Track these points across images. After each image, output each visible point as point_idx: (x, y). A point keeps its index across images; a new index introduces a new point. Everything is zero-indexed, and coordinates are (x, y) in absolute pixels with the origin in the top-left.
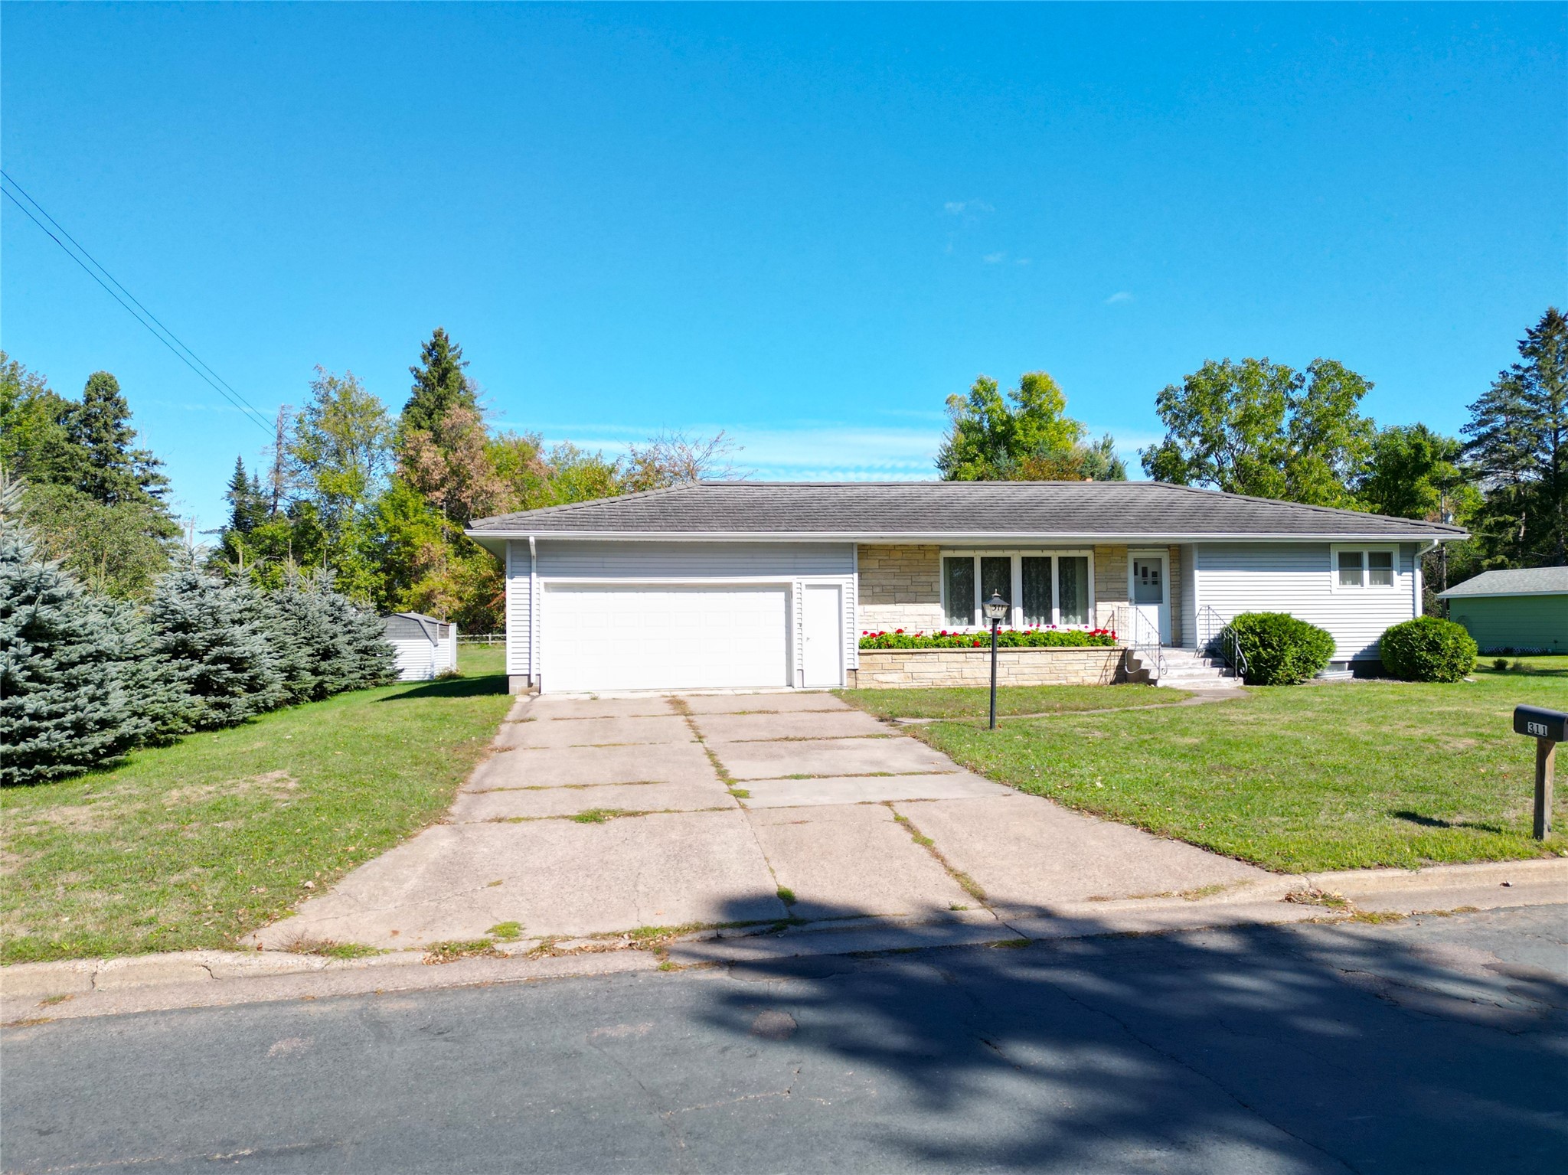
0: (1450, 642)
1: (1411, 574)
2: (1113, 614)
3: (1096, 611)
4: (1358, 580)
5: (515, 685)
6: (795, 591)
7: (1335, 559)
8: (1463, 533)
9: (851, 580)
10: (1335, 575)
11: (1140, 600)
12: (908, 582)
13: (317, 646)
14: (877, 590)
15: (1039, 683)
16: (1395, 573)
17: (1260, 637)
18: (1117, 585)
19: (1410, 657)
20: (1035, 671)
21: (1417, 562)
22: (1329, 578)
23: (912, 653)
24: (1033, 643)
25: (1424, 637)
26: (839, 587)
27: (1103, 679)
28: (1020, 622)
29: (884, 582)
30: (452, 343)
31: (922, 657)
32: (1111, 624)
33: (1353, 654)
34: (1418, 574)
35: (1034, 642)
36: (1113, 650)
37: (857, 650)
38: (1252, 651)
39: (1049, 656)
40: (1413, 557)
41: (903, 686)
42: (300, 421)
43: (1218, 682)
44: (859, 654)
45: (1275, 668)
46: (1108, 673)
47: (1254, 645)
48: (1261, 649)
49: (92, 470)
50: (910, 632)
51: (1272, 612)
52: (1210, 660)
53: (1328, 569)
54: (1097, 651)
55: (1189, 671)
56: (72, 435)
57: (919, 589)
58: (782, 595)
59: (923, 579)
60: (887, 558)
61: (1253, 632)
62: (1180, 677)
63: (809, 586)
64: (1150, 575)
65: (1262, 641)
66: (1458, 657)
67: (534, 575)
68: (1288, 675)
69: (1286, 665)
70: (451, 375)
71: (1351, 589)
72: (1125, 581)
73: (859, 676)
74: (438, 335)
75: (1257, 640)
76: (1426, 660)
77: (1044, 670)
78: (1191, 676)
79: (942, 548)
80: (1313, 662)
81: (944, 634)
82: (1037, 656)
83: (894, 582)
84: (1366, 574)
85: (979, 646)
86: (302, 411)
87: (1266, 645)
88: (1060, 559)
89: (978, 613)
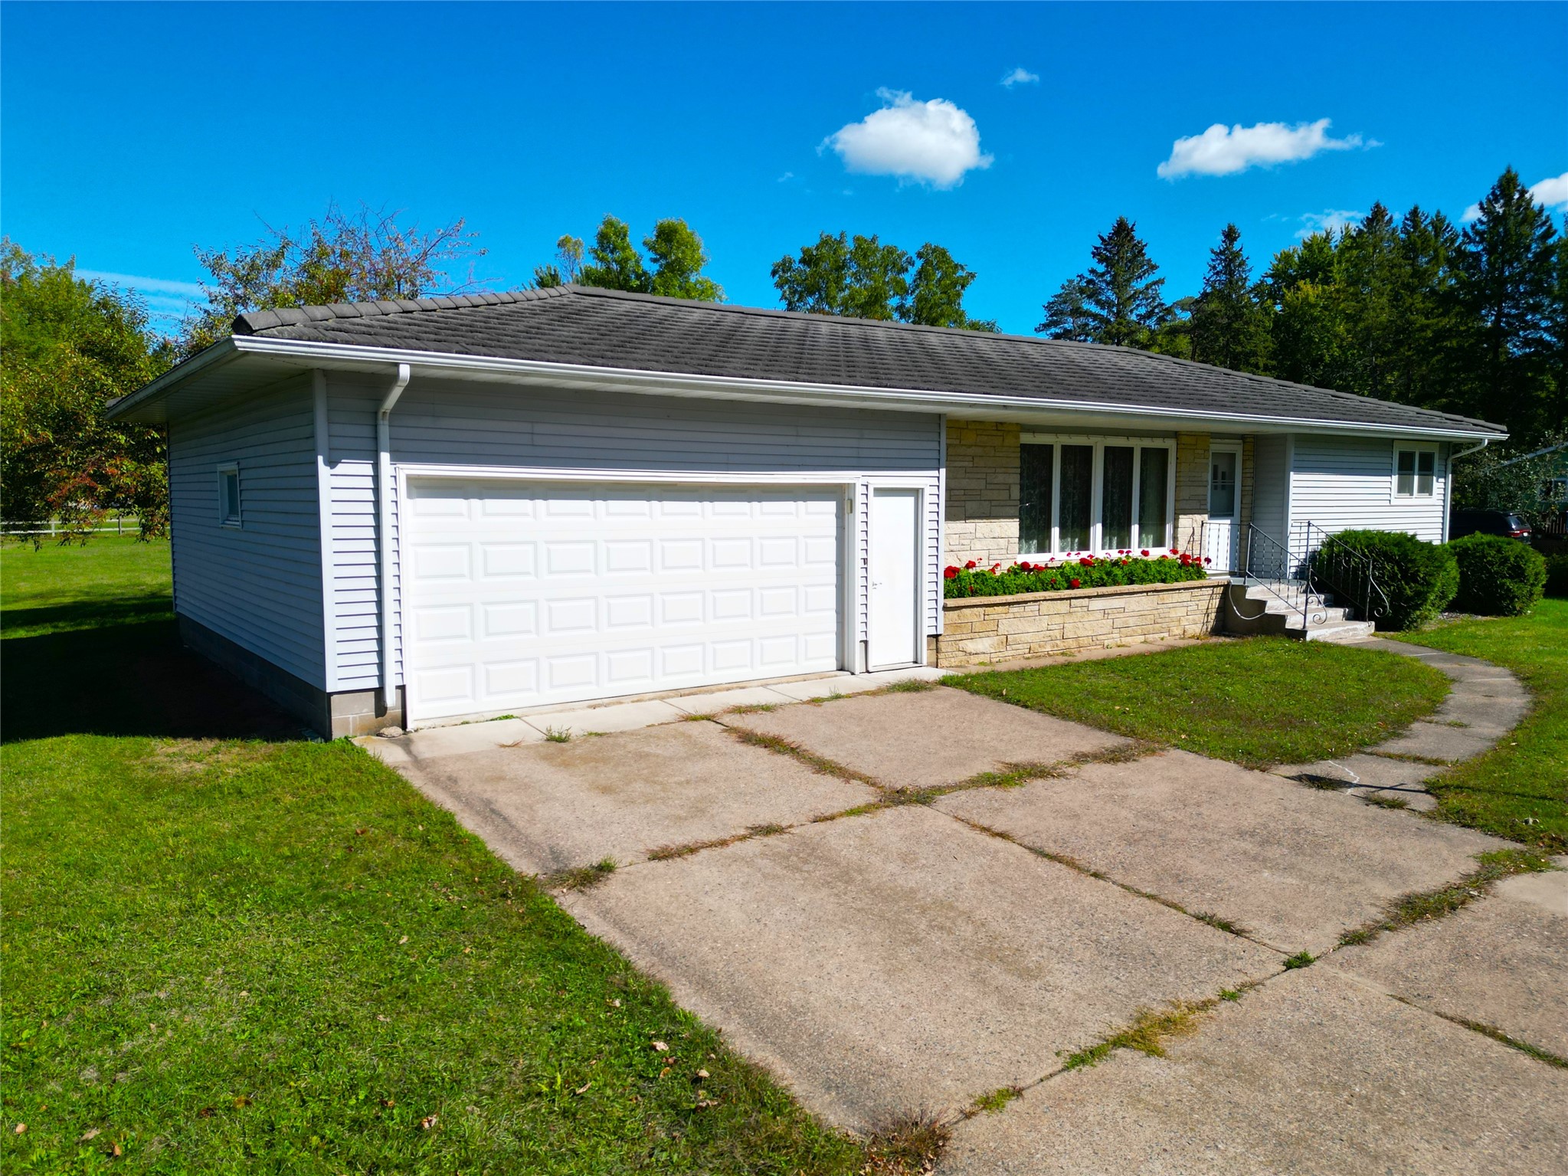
1: (1444, 481)
2: (1194, 532)
3: (1176, 527)
4: (1410, 488)
6: (858, 498)
7: (1394, 459)
8: (1503, 432)
9: (939, 481)
10: (1395, 480)
12: (982, 483)
16: (1434, 478)
18: (1198, 492)
20: (1139, 621)
21: (1447, 466)
22: (1391, 485)
23: (1010, 604)
24: (1130, 578)
26: (916, 493)
27: (1204, 627)
28: (1099, 549)
32: (1190, 545)
34: (1449, 480)
35: (1134, 574)
37: (941, 601)
39: (1154, 598)
40: (1448, 459)
41: (994, 658)
44: (946, 608)
46: (1209, 619)
50: (982, 566)
53: (1390, 473)
54: (1194, 587)
57: (995, 495)
58: (831, 506)
59: (1001, 479)
60: (957, 442)
63: (881, 492)
64: (1220, 476)
67: (385, 457)
71: (1405, 500)
72: (1204, 485)
73: (942, 645)
76: (1509, 590)
77: (1148, 620)
79: (1022, 427)
81: (1025, 567)
82: (1144, 599)
84: (1416, 480)
85: (1078, 586)
88: (1142, 451)
89: (1056, 533)
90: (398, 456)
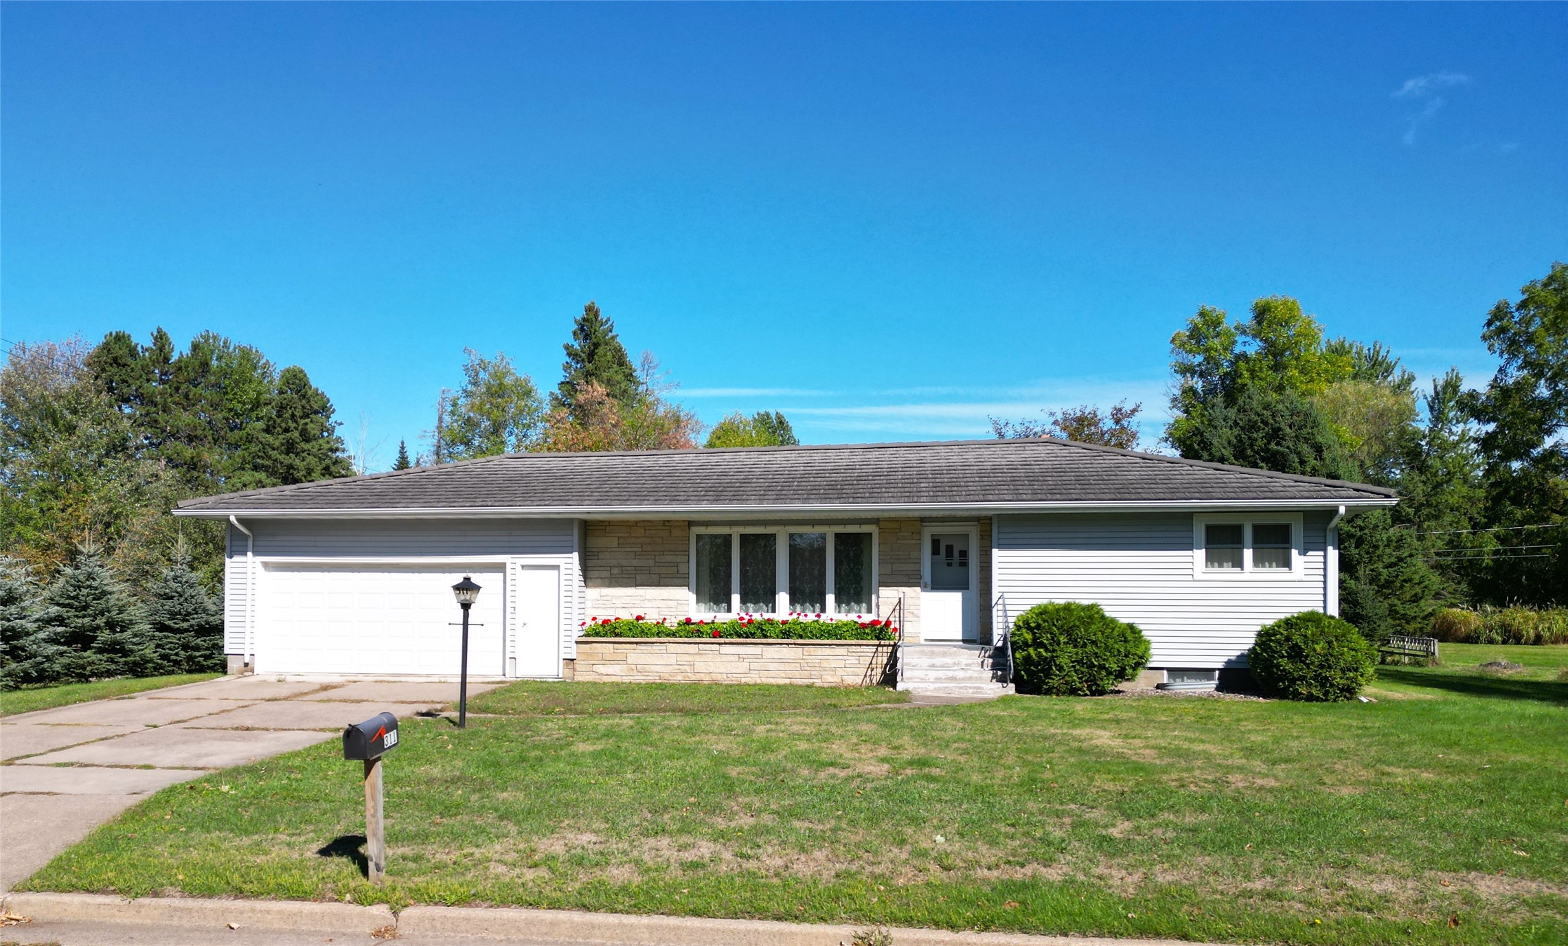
0: (1318, 648)
1: (1322, 553)
2: (900, 602)
3: (878, 597)
4: (1239, 563)
5: (233, 664)
6: (509, 571)
7: (1199, 532)
8: (1389, 496)
9: (569, 560)
10: (1200, 555)
11: (938, 585)
12: (651, 563)
14: (615, 571)
15: (788, 681)
16: (1294, 552)
17: (1034, 634)
18: (907, 567)
19: (1269, 665)
20: (782, 667)
21: (1329, 537)
22: (1190, 559)
23: (637, 643)
24: (786, 634)
25: (1288, 639)
26: (557, 567)
27: (868, 679)
28: (784, 610)
29: (623, 563)
31: (648, 647)
32: (897, 613)
33: (1226, 659)
34: (1333, 554)
35: (788, 633)
36: (879, 645)
37: (575, 637)
38: (1024, 651)
39: (799, 650)
40: (1325, 530)
41: (626, 680)
42: (454, 405)
43: (979, 688)
44: (579, 643)
45: (1048, 674)
46: (874, 673)
47: (1026, 644)
48: (1031, 650)
50: (652, 618)
51: (1077, 601)
52: (991, 661)
53: (1190, 547)
54: (860, 645)
55: (950, 674)
57: (663, 570)
58: (500, 576)
59: (669, 558)
60: (627, 535)
61: (1029, 628)
62: (938, 680)
63: (523, 567)
64: (956, 554)
65: (1035, 639)
66: (1330, 667)
67: (250, 554)
68: (1067, 683)
69: (1060, 669)
71: (1227, 574)
72: (918, 562)
74: (589, 309)
75: (1030, 637)
76: (1285, 670)
77: (792, 667)
78: (953, 679)
79: (690, 524)
81: (688, 621)
82: (785, 649)
83: (635, 562)
84: (1248, 554)
85: (721, 637)
86: (456, 394)
87: (1037, 644)
88: (837, 536)
89: (736, 598)
90: (256, 553)
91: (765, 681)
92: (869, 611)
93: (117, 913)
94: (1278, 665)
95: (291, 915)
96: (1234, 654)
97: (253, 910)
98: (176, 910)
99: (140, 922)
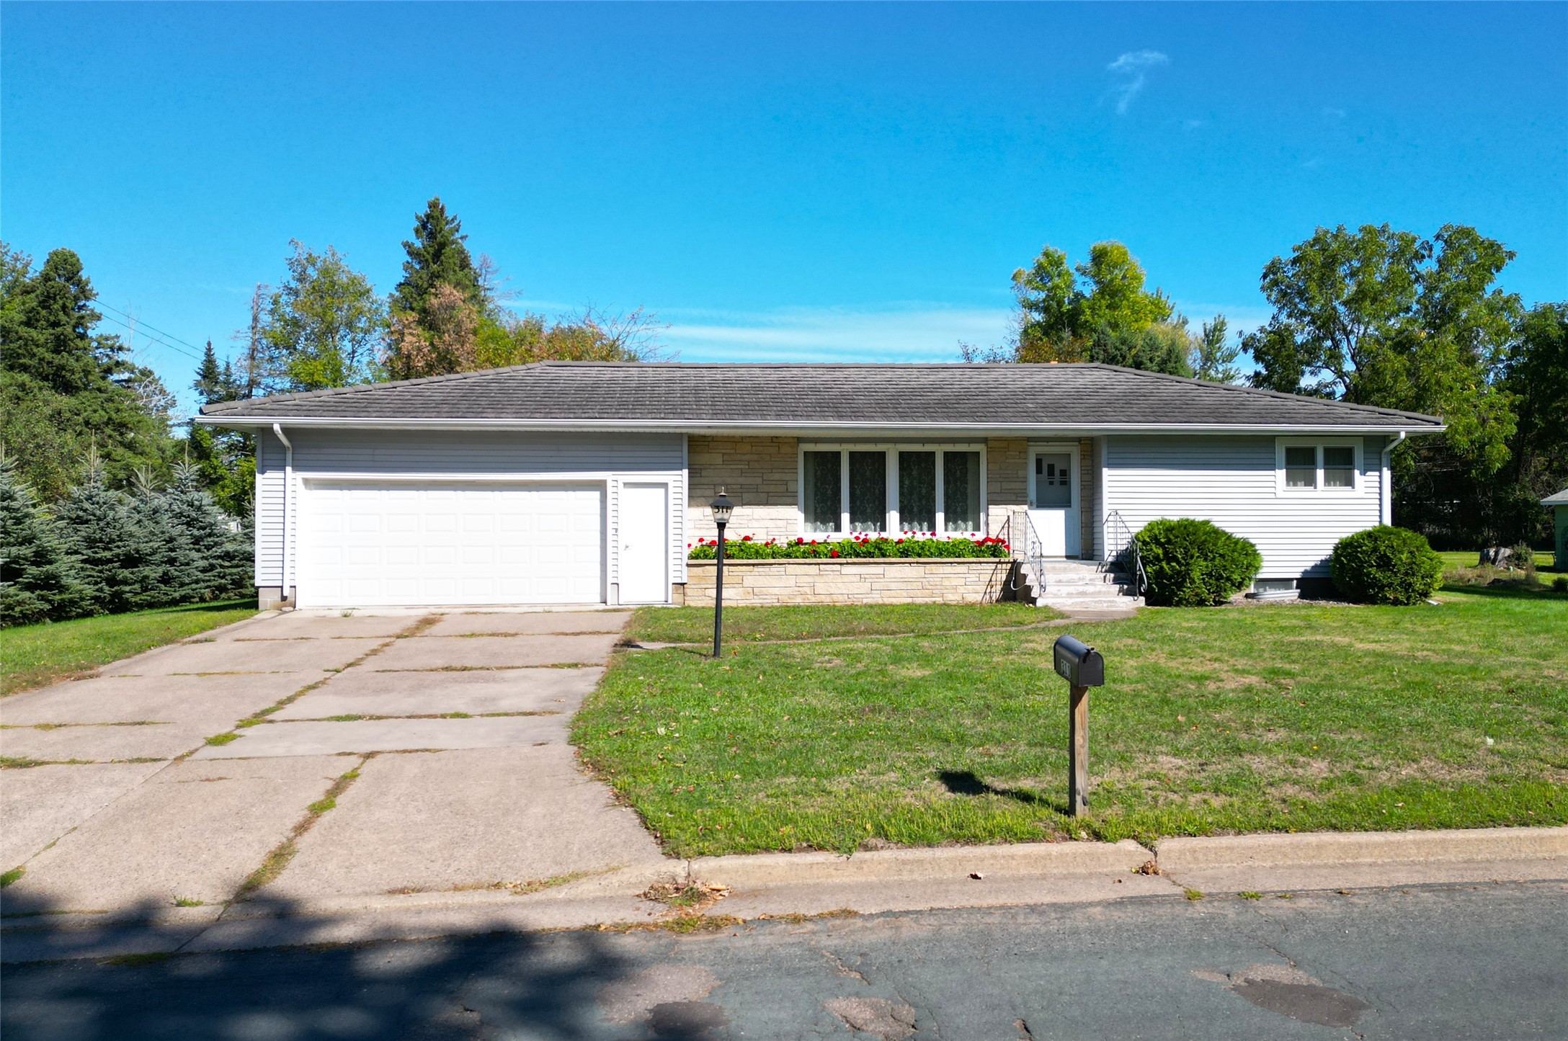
0: (1404, 557)
1: (1378, 473)
2: (1008, 520)
3: (987, 515)
4: (1311, 482)
5: (265, 598)
6: (610, 490)
7: (1280, 455)
8: (1438, 424)
9: (679, 478)
10: (1281, 474)
11: (1043, 503)
12: (759, 481)
13: (117, 551)
15: (909, 600)
16: (1357, 472)
17: (1164, 549)
18: (1013, 486)
19: (1358, 573)
20: (904, 586)
21: (1384, 460)
22: (1273, 479)
23: (754, 565)
24: (905, 553)
25: (1375, 550)
26: (665, 485)
27: (988, 597)
28: (894, 529)
29: (729, 480)
30: (449, 214)
31: (766, 569)
32: (1005, 531)
33: (1302, 570)
34: (1387, 474)
35: (906, 551)
36: (1000, 563)
37: (686, 560)
38: (1154, 565)
39: (921, 569)
40: (1380, 453)
41: (742, 604)
42: (274, 303)
43: (1113, 602)
44: (688, 565)
45: (1180, 586)
46: (993, 590)
47: (1157, 558)
48: (1164, 564)
49: (48, 356)
50: (760, 539)
51: (1191, 517)
52: (1112, 575)
53: (1272, 467)
54: (980, 563)
55: (1081, 589)
56: (29, 319)
57: (772, 488)
58: (597, 495)
59: (777, 476)
60: (733, 451)
61: (1158, 543)
62: (1070, 595)
63: (626, 485)
64: (1057, 473)
65: (1166, 553)
66: (1413, 575)
67: (289, 469)
68: (1197, 595)
69: (1193, 582)
70: (447, 250)
71: (1302, 491)
72: (1025, 480)
73: (688, 591)
75: (1160, 551)
76: (1374, 578)
77: (915, 586)
78: (1083, 594)
79: (800, 440)
80: (1228, 579)
81: (800, 542)
82: (907, 568)
83: (741, 480)
84: (1320, 474)
85: (839, 557)
86: (277, 291)
87: (1170, 558)
88: (946, 454)
89: (845, 517)
90: (296, 468)
91: (887, 601)
92: (977, 528)
93: (834, 873)
94: (1369, 573)
95: (1038, 859)
96: (1309, 565)
97: (994, 857)
98: (904, 863)
99: (863, 879)
